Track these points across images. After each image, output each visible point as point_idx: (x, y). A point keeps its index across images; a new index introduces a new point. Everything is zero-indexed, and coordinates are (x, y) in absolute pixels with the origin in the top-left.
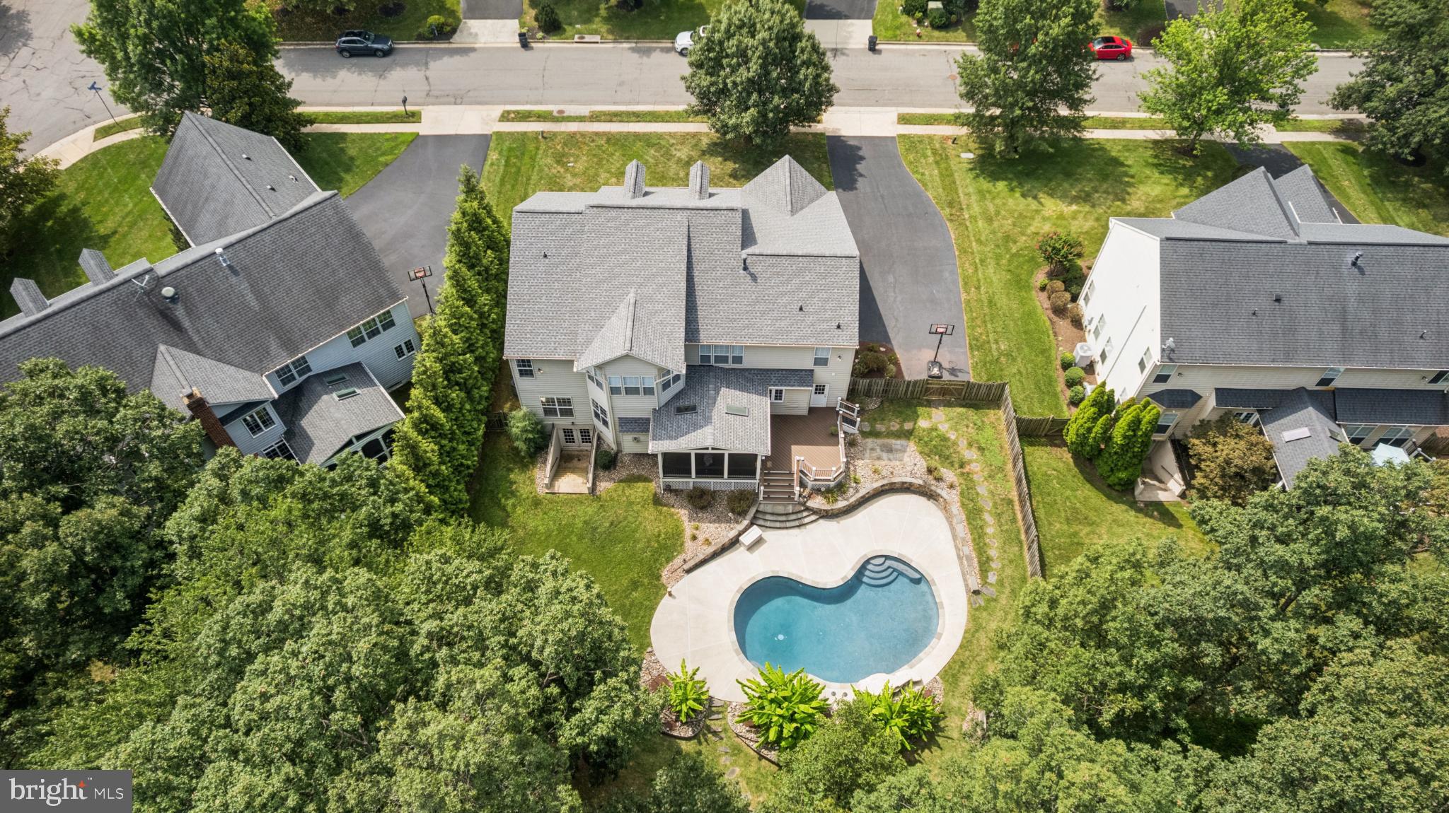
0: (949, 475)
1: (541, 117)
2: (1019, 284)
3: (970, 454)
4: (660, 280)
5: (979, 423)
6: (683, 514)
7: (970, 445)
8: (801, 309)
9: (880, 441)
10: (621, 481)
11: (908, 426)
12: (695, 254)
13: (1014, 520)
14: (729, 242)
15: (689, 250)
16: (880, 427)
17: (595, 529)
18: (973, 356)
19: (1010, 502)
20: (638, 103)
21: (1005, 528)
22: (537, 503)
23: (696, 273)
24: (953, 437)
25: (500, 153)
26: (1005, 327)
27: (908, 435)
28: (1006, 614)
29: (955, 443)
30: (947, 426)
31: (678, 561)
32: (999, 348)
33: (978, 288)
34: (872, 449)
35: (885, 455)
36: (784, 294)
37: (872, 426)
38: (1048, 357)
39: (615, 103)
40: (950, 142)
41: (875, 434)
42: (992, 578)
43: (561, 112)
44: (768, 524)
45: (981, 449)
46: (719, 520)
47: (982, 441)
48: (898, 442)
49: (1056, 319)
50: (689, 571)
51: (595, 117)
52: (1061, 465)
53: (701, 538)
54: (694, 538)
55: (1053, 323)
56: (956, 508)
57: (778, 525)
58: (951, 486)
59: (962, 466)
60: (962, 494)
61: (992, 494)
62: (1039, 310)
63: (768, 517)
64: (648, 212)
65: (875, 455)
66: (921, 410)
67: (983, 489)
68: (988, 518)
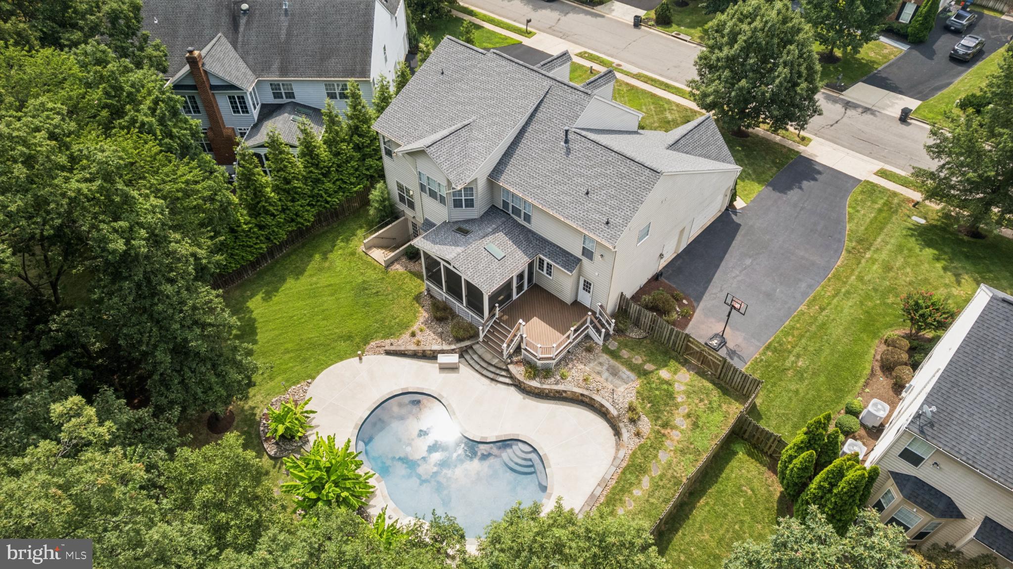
0: (646, 425)
2: (868, 327)
3: (680, 421)
4: (497, 119)
5: (715, 405)
6: (423, 315)
7: (688, 416)
8: (587, 193)
9: (613, 362)
10: (410, 272)
11: (649, 367)
12: (539, 115)
14: (567, 117)
15: (536, 110)
16: (625, 353)
17: (365, 289)
18: (764, 353)
20: (676, 81)
21: (652, 500)
22: (353, 253)
23: (530, 129)
24: (679, 400)
26: (819, 351)
27: (641, 372)
29: (677, 406)
30: (683, 388)
31: (388, 342)
32: (795, 363)
33: (822, 309)
34: (600, 364)
35: (606, 374)
36: (581, 175)
37: (619, 349)
38: (840, 397)
41: (614, 354)
43: (620, 65)
44: (471, 362)
45: (695, 425)
47: (703, 419)
48: (628, 373)
49: (879, 372)
50: (388, 353)
51: (638, 77)
52: (763, 491)
53: (418, 338)
54: (413, 335)
55: (873, 374)
56: (624, 453)
57: (477, 367)
58: (638, 434)
59: (665, 425)
60: (641, 447)
61: (670, 465)
62: (869, 357)
63: (475, 357)
65: (598, 368)
66: (672, 363)
67: (663, 457)
68: (646, 482)
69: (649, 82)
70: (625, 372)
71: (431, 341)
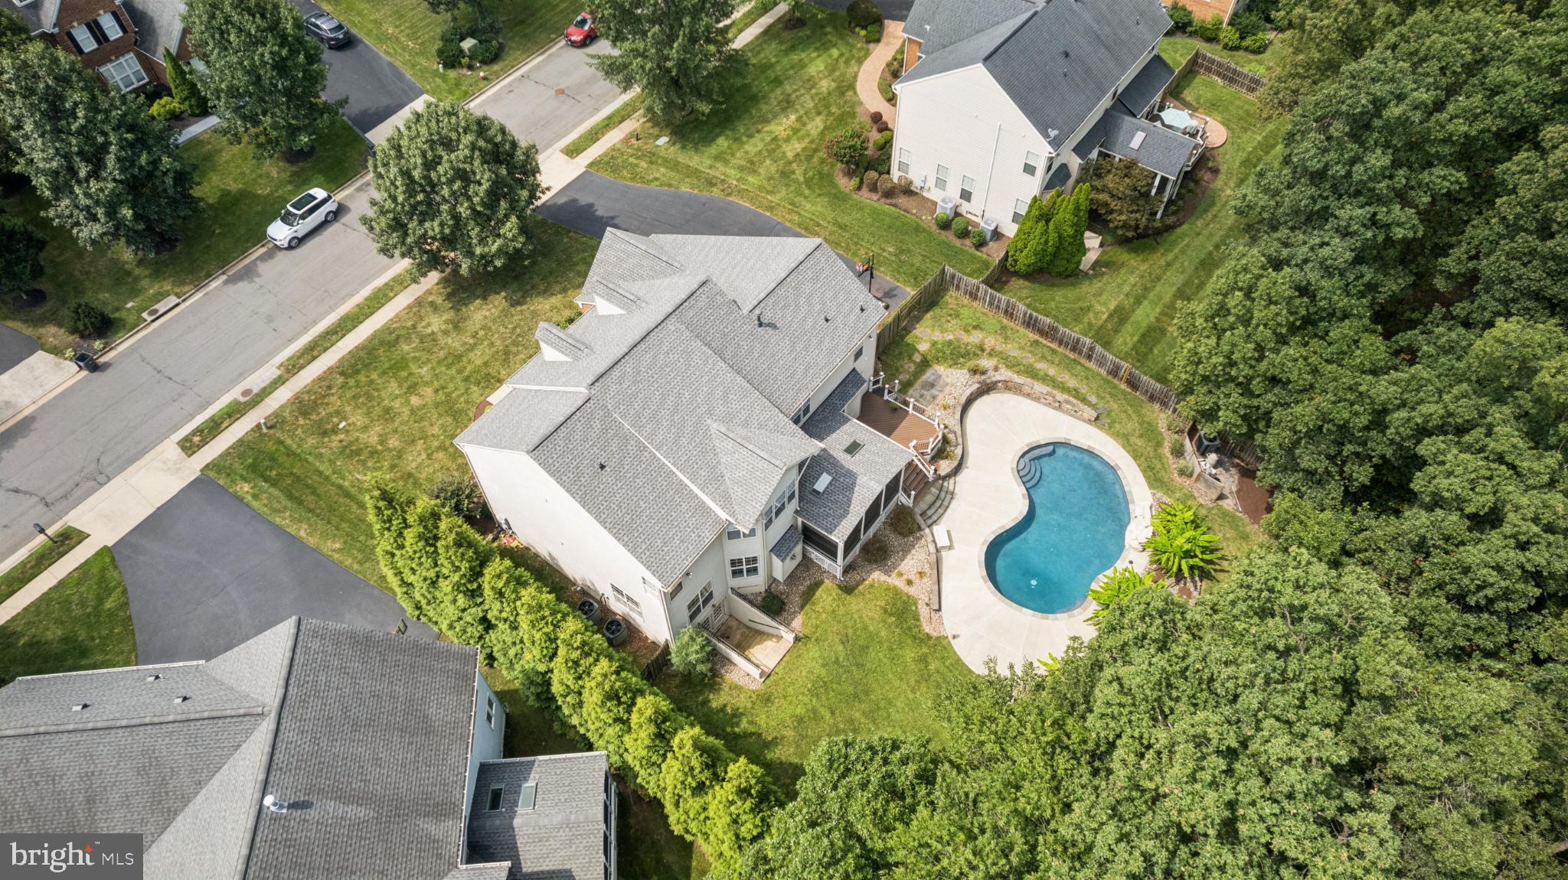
1: (235, 412)
2: (838, 198)
3: (975, 337)
5: (952, 312)
6: (877, 576)
7: (967, 331)
8: (826, 319)
9: (918, 384)
10: (802, 607)
11: (917, 358)
13: (1054, 352)
16: (904, 376)
17: (837, 662)
18: (884, 273)
19: (1037, 342)
21: (1056, 361)
22: (767, 699)
24: (951, 337)
25: (245, 479)
26: (872, 234)
27: (925, 364)
28: (1125, 412)
29: (958, 340)
30: (937, 333)
31: (923, 611)
32: (890, 253)
33: (819, 225)
34: (921, 396)
35: (934, 392)
36: (804, 319)
38: (924, 230)
39: (291, 341)
40: (634, 141)
41: (906, 386)
42: (1093, 399)
43: (246, 393)
44: (935, 517)
45: (976, 327)
46: (906, 551)
47: (969, 321)
48: (928, 374)
49: (894, 201)
50: (940, 607)
51: (293, 367)
53: (912, 577)
54: (910, 583)
55: (895, 206)
56: (1018, 379)
57: (941, 511)
58: (996, 369)
59: (983, 350)
60: (1007, 366)
61: (1021, 348)
62: (876, 205)
63: (930, 513)
64: (642, 346)
65: (928, 398)
66: (909, 339)
67: (1013, 351)
68: (1041, 366)
70: (928, 376)
71: (913, 562)
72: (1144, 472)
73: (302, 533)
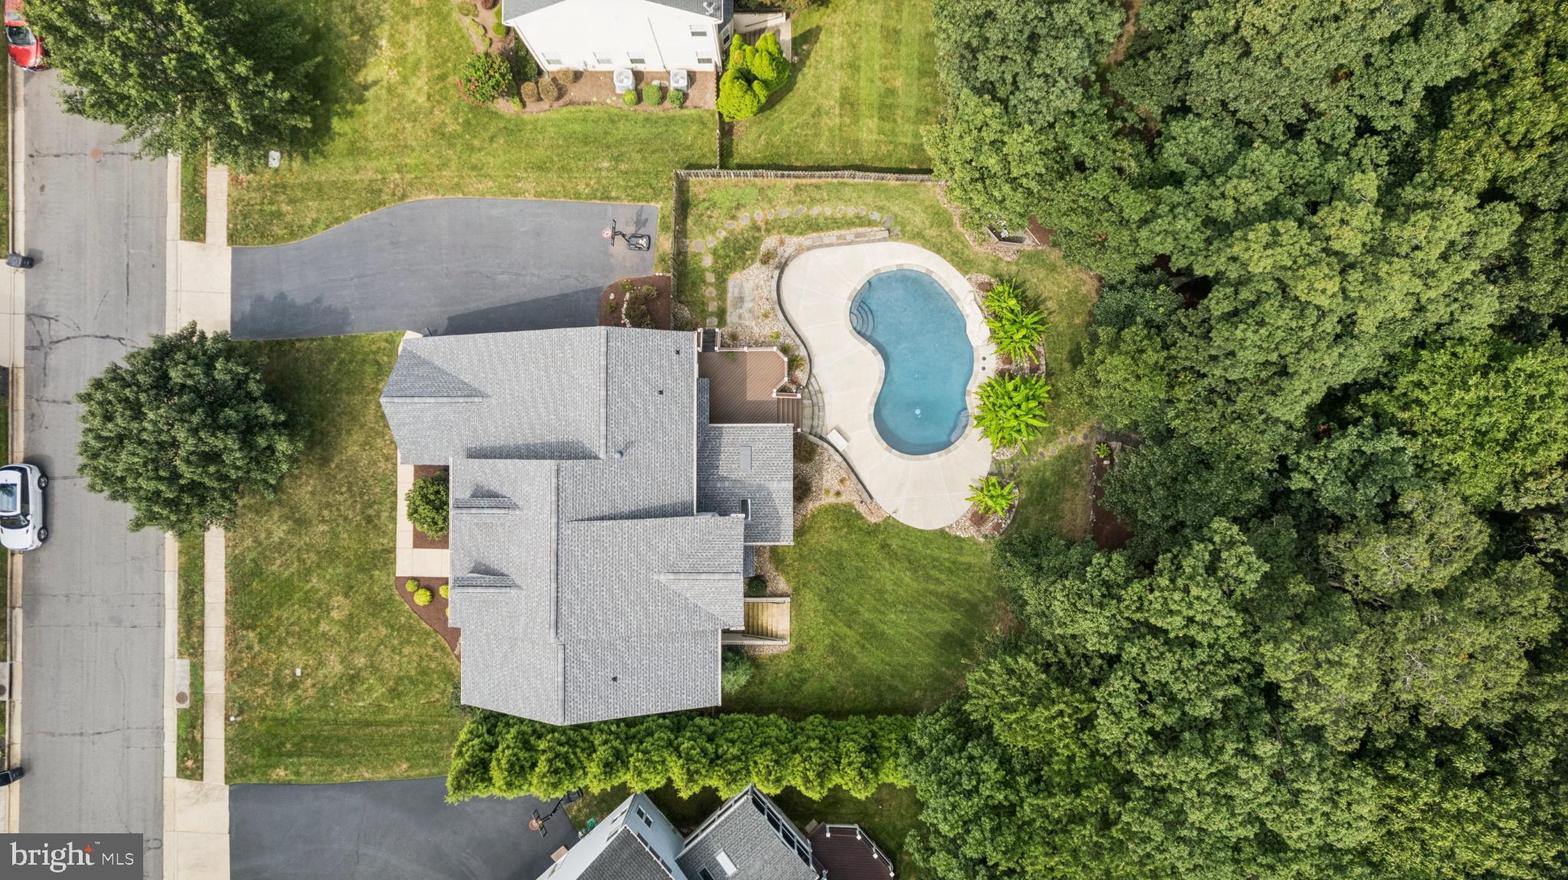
0: (769, 243)
1: (192, 721)
2: (513, 130)
3: (743, 222)
4: (643, 548)
5: (707, 204)
6: (812, 507)
7: (733, 217)
8: (661, 392)
9: (729, 309)
10: (778, 569)
11: (711, 278)
12: (606, 510)
13: (818, 187)
14: (593, 474)
15: (602, 519)
16: (713, 307)
17: (828, 590)
18: (617, 198)
19: (798, 187)
20: (161, 594)
21: (826, 197)
22: (800, 649)
23: (626, 509)
24: (724, 234)
25: (275, 766)
26: (577, 157)
27: (721, 280)
28: (908, 208)
29: (732, 232)
30: (710, 238)
31: (862, 509)
32: (608, 170)
33: (518, 179)
34: (740, 317)
35: (746, 305)
36: (646, 411)
37: (712, 314)
38: (620, 118)
39: (161, 625)
41: (721, 314)
42: (876, 216)
43: (181, 698)
45: (738, 207)
46: (819, 471)
47: (728, 204)
48: (730, 289)
49: (566, 99)
50: (871, 497)
51: (193, 650)
52: (754, 129)
53: (837, 487)
54: (838, 494)
55: (571, 103)
56: (806, 240)
57: (823, 412)
58: (782, 243)
59: (759, 229)
60: (789, 233)
61: (789, 203)
62: (553, 115)
63: (816, 422)
64: (562, 568)
65: (746, 315)
66: (691, 263)
67: (786, 212)
68: (815, 211)
69: (198, 623)
70: (732, 291)
71: (828, 476)
72: (951, 261)
73: (367, 775)
